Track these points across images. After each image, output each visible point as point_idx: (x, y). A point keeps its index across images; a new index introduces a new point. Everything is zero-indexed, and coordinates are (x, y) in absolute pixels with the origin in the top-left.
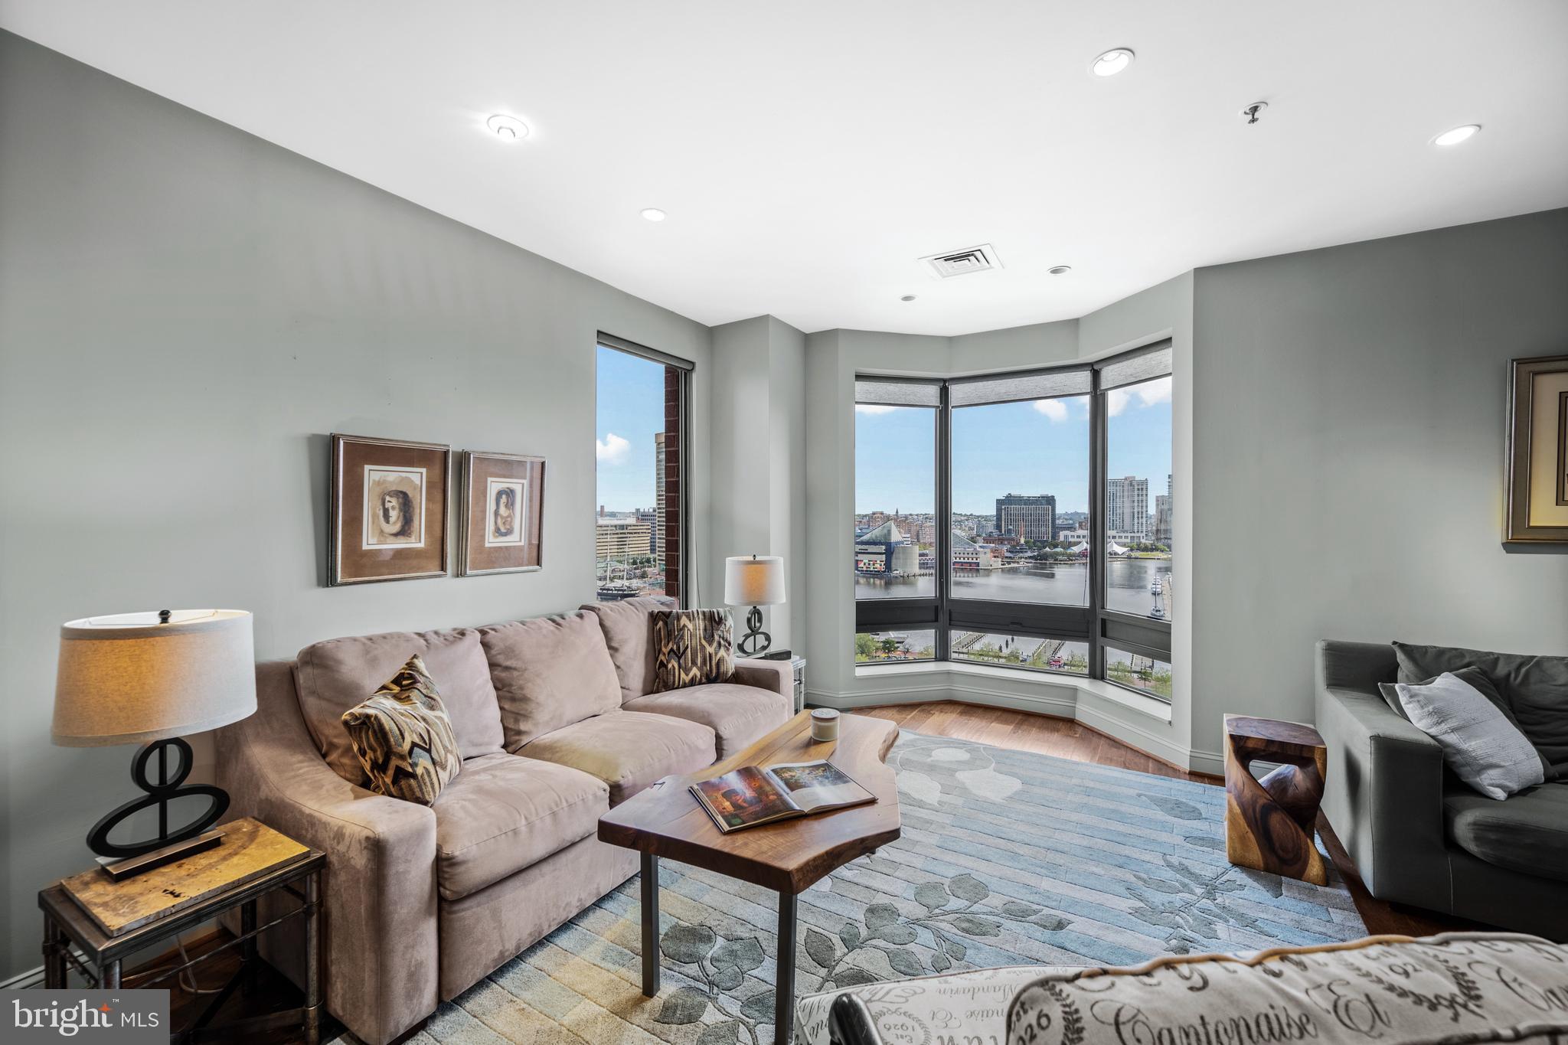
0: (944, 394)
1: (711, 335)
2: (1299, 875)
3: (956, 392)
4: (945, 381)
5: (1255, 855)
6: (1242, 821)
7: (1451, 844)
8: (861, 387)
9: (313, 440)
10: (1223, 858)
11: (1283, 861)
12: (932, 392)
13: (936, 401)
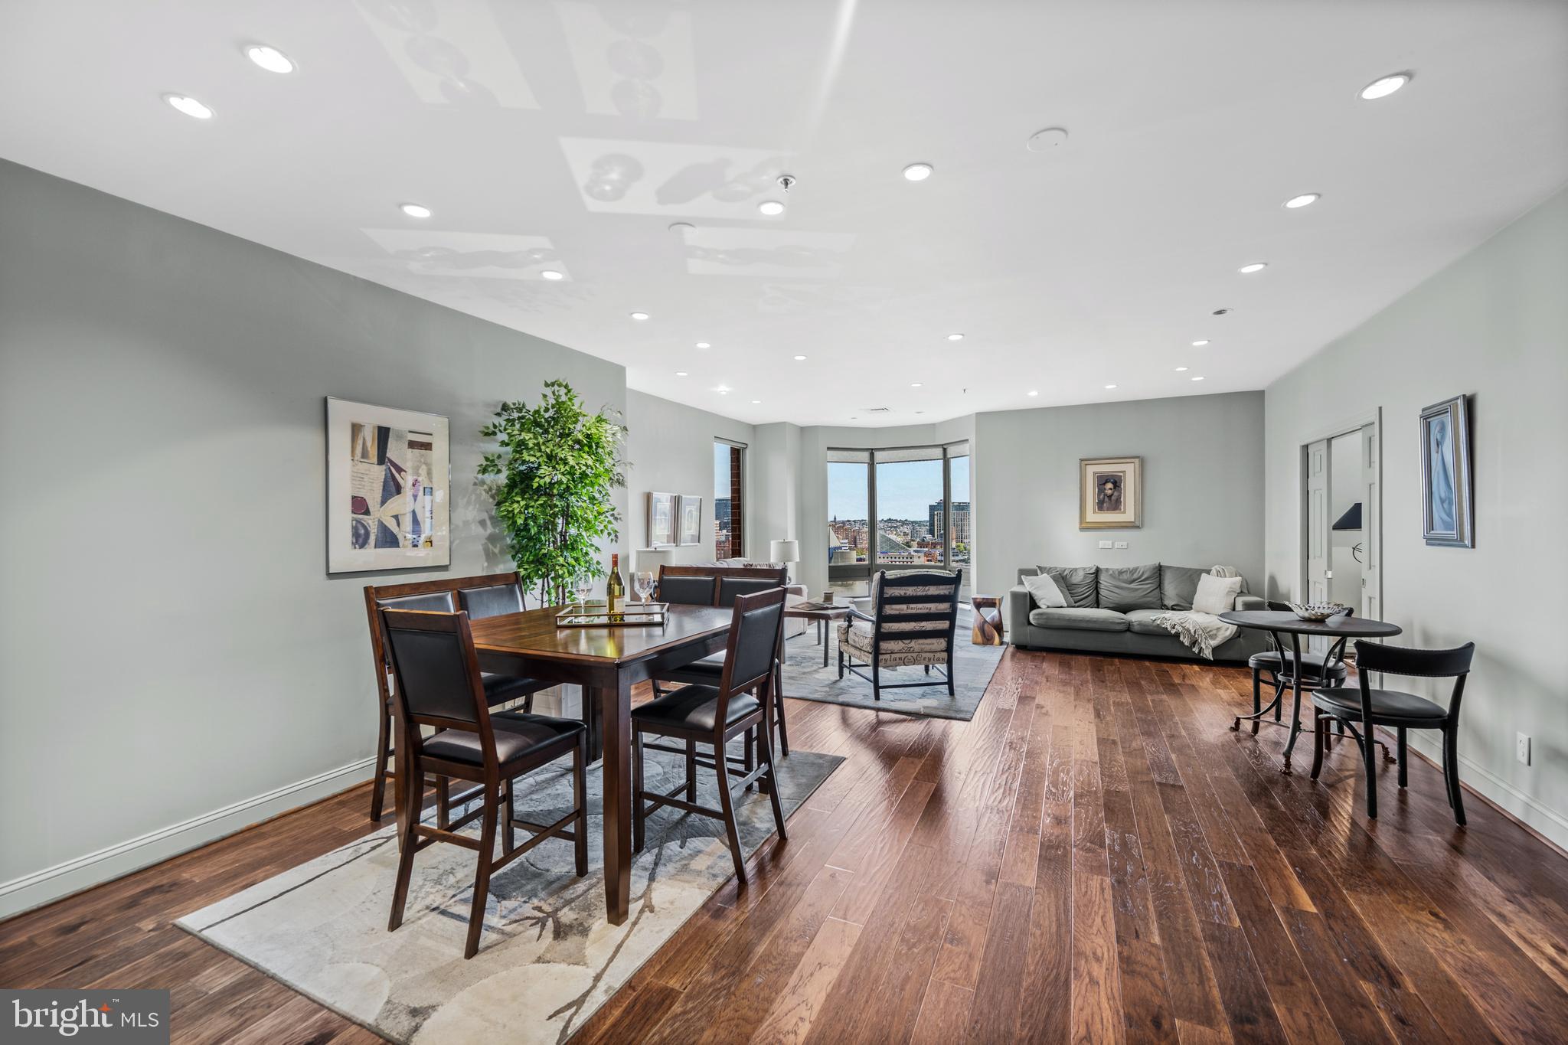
0: (872, 456)
1: (754, 429)
2: (992, 644)
3: (878, 456)
4: (872, 449)
5: (980, 639)
6: (977, 629)
7: (1030, 623)
8: (830, 453)
9: (644, 493)
10: (971, 643)
11: (988, 640)
12: (866, 455)
13: (867, 460)
